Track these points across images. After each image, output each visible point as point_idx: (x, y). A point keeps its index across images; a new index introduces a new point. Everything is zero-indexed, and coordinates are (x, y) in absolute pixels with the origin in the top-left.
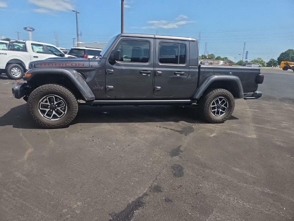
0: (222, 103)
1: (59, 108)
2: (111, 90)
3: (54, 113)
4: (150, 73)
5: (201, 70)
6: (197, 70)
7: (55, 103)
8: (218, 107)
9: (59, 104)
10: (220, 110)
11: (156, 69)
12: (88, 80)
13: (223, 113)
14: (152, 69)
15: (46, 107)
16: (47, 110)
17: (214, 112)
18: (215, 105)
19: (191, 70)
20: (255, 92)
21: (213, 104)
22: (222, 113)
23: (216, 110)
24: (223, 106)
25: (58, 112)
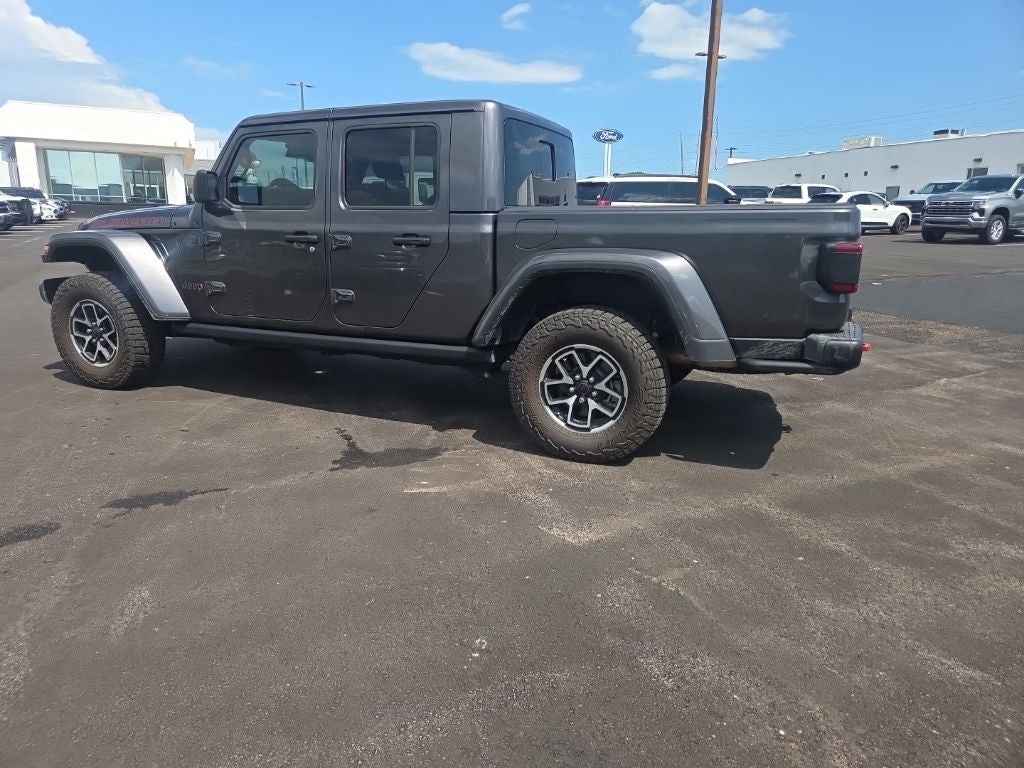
0: (597, 374)
2: (219, 294)
3: (99, 346)
4: (313, 243)
5: (503, 228)
6: (488, 229)
7: (99, 322)
8: (583, 391)
9: (105, 326)
10: (593, 405)
11: (335, 227)
12: (170, 263)
13: (607, 419)
14: (319, 227)
15: (85, 330)
16: (87, 338)
17: (561, 412)
18: (560, 377)
19: (455, 228)
20: (812, 336)
21: (553, 373)
22: (599, 417)
23: (571, 401)
24: (601, 386)
25: (106, 345)
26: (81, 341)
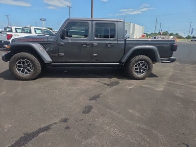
0: (143, 65)
1: (29, 68)
2: (62, 56)
3: (26, 70)
4: (88, 45)
5: (127, 42)
6: (124, 42)
7: (26, 64)
8: (140, 69)
9: (29, 65)
10: (142, 70)
11: (93, 42)
12: (47, 49)
14: (90, 42)
15: (21, 67)
16: (22, 69)
17: (137, 72)
19: (118, 42)
20: (170, 57)
21: (136, 66)
22: (143, 73)
23: (138, 70)
24: (143, 67)
25: (28, 70)
26: (19, 70)
